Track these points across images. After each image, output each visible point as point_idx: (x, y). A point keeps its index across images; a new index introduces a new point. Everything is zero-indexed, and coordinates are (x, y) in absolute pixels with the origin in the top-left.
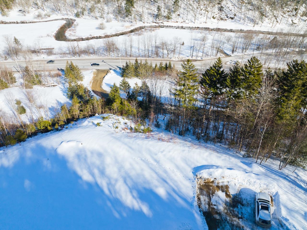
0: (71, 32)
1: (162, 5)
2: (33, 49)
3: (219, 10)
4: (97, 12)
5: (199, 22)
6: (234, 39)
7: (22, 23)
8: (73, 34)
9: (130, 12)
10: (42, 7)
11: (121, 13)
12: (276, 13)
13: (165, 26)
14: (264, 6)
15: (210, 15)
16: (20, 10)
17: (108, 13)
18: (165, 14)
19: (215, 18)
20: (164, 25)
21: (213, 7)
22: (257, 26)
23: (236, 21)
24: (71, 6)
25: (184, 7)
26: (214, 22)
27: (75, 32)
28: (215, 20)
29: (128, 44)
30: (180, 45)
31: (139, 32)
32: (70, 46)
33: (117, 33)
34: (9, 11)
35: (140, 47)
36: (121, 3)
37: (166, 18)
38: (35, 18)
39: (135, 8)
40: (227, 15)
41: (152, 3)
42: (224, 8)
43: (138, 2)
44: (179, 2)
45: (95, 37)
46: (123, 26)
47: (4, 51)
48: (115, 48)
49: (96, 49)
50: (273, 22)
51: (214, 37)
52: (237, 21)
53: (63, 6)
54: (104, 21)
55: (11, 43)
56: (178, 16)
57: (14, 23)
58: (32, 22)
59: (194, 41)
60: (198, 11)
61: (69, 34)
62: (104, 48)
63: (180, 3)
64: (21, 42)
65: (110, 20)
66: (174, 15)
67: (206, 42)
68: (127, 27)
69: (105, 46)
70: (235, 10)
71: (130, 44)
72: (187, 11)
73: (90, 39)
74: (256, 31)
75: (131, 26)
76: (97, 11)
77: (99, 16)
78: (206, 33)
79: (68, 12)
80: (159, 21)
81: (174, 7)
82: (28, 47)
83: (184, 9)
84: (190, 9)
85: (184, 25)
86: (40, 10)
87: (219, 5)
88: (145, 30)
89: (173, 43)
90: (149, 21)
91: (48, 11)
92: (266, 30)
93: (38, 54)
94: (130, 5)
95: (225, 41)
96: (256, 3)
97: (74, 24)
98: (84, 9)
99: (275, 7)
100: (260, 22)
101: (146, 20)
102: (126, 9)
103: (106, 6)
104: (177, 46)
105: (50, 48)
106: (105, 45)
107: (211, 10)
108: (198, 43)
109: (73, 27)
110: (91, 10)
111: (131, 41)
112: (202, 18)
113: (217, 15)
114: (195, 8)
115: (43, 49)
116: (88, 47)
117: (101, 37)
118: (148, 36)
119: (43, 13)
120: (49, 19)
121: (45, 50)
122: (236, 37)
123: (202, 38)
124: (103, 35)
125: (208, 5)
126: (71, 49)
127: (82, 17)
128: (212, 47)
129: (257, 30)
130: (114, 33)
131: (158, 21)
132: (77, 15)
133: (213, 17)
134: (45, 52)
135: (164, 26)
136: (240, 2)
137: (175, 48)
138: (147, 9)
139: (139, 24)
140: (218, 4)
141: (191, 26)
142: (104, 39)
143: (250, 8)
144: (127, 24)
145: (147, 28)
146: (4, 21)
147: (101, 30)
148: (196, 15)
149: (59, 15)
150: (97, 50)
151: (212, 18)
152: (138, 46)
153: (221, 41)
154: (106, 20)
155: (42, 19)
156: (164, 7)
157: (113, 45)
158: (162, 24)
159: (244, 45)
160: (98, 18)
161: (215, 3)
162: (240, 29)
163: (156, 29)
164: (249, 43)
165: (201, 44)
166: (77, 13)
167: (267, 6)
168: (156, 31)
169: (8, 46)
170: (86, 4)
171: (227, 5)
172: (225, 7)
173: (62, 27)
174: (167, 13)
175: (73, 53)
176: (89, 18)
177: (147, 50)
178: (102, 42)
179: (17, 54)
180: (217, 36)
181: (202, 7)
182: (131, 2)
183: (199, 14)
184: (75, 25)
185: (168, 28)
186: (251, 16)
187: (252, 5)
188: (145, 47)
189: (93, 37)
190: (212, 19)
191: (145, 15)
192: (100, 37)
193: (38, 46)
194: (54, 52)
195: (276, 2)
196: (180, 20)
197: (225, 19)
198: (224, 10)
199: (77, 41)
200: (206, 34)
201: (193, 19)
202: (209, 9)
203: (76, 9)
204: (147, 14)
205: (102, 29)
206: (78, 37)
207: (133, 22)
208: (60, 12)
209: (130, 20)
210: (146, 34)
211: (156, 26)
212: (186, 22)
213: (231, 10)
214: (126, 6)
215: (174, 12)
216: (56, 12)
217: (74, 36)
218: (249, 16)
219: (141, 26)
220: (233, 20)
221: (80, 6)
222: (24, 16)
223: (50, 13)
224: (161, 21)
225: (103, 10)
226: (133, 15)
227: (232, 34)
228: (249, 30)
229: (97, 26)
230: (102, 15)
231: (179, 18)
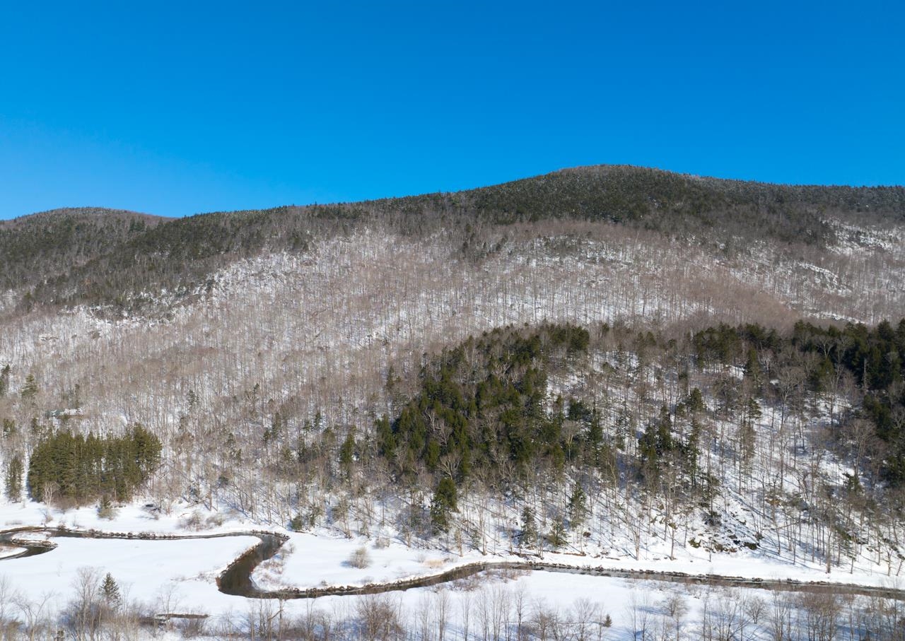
0: (268, 571)
1: (537, 506)
2: (147, 614)
3: (706, 523)
4: (353, 519)
5: (651, 557)
6: (773, 611)
7: (141, 538)
8: (274, 576)
9: (445, 523)
10: (208, 500)
11: (419, 524)
12: (887, 530)
13: (547, 565)
14: (842, 511)
15: (680, 534)
16: (148, 506)
17: (382, 524)
18: (547, 531)
19: (699, 544)
20: (544, 561)
21: (687, 514)
22: (839, 569)
23: (768, 554)
24: (284, 500)
25: (602, 514)
26: (697, 558)
27: (280, 569)
28: (701, 552)
29: (434, 616)
30: (598, 625)
31: (468, 582)
32: (258, 611)
33: (403, 580)
34: (120, 507)
35: (471, 628)
36: (421, 499)
37: (550, 542)
38: (181, 526)
39: (458, 512)
40: (735, 537)
41: (508, 500)
42: (720, 516)
43: (469, 497)
44: (584, 499)
45: (335, 590)
46: (421, 561)
47: (63, 613)
48: (392, 628)
49: (332, 625)
50: (887, 559)
51: (708, 604)
52: (770, 555)
53: (262, 498)
54: (368, 545)
55: (91, 591)
56: (585, 538)
57: (122, 536)
58: (170, 537)
59: (643, 613)
60: (645, 524)
61: (261, 577)
62: (358, 625)
63: (588, 502)
64: (120, 591)
65: (385, 541)
66: (572, 536)
67: (682, 619)
68: (432, 565)
69: (362, 619)
70: (754, 524)
71: (438, 616)
72: (611, 523)
73: (319, 596)
74: (839, 584)
75: (445, 561)
76: (352, 517)
77: (356, 529)
78: (677, 589)
79: (272, 516)
80: (528, 550)
81: (570, 514)
82: (134, 606)
83: (602, 518)
84: (619, 517)
85: (606, 564)
86: (200, 508)
87: (704, 508)
88: (488, 574)
89: (576, 620)
90: (497, 550)
91: (219, 509)
92: (872, 582)
93: (158, 631)
94: (447, 503)
95: (746, 617)
96: (814, 502)
97: (281, 548)
98: (318, 509)
99: (879, 516)
100: (844, 558)
101: (490, 545)
102: (432, 513)
103: (379, 504)
104: (589, 629)
105: (196, 613)
106: (363, 616)
107: (684, 523)
108: (655, 622)
109: (277, 557)
110: (337, 513)
111: (443, 606)
112: (659, 545)
113: (702, 535)
114: (635, 515)
115: (175, 616)
116: (310, 617)
117: (353, 588)
118: (497, 594)
119: (206, 514)
120: (217, 530)
121: (180, 619)
122: (777, 603)
123: (666, 604)
124: (360, 586)
125: (673, 508)
126: (257, 623)
127: (308, 531)
128: (704, 636)
129: (844, 582)
130: (393, 581)
131: (524, 550)
132: (296, 525)
133: (692, 542)
134: (179, 627)
135: (543, 564)
136: (767, 500)
137: (584, 635)
138: (493, 516)
139: (469, 557)
140: (703, 505)
141: (628, 568)
142: (363, 597)
143: (802, 517)
144: (435, 555)
145: (493, 570)
146: (99, 530)
147: (355, 569)
148: (638, 537)
149: (246, 521)
150: (336, 629)
151: (688, 545)
152: (463, 625)
153: (732, 618)
154: (374, 540)
155: (197, 530)
156: (541, 511)
157: (388, 615)
158: (538, 560)
159: (812, 631)
160: (354, 535)
161: (691, 503)
162: (784, 578)
163: (520, 574)
164: (828, 624)
165: (668, 626)
166: (295, 519)
167: (853, 512)
168: (520, 579)
169: (82, 599)
170: (327, 496)
171: (729, 510)
172: (724, 515)
173: (246, 556)
174: (551, 528)
175: (262, 635)
176: (327, 535)
177: (493, 637)
178: (355, 604)
179: (95, 626)
180: (716, 598)
181: (654, 514)
182: (450, 496)
183: (649, 532)
184: (284, 551)
185: (556, 571)
186: (810, 541)
187: (806, 509)
188: (486, 629)
189: (328, 590)
190: (690, 548)
191: (487, 532)
192: (350, 591)
193: (165, 604)
194: (206, 628)
195: (876, 500)
196: (591, 548)
197: (730, 547)
198: (723, 522)
199: (281, 600)
200: (679, 592)
201: (631, 547)
202: (676, 519)
203: (296, 508)
204: (492, 529)
205: (361, 568)
206: (286, 587)
207: (451, 551)
208: (251, 513)
209: (444, 545)
210: (491, 588)
211: (518, 563)
212: (610, 556)
213: (744, 524)
214: (434, 505)
215: (573, 525)
216: (242, 515)
217: (276, 582)
218: (804, 540)
219: (475, 561)
220: (757, 552)
221: (308, 502)
222: (153, 521)
223: (224, 516)
224: (535, 551)
225: (369, 515)
226: (452, 532)
227: (765, 595)
228: (815, 581)
229: (347, 557)
230: (365, 526)
231: (588, 544)
